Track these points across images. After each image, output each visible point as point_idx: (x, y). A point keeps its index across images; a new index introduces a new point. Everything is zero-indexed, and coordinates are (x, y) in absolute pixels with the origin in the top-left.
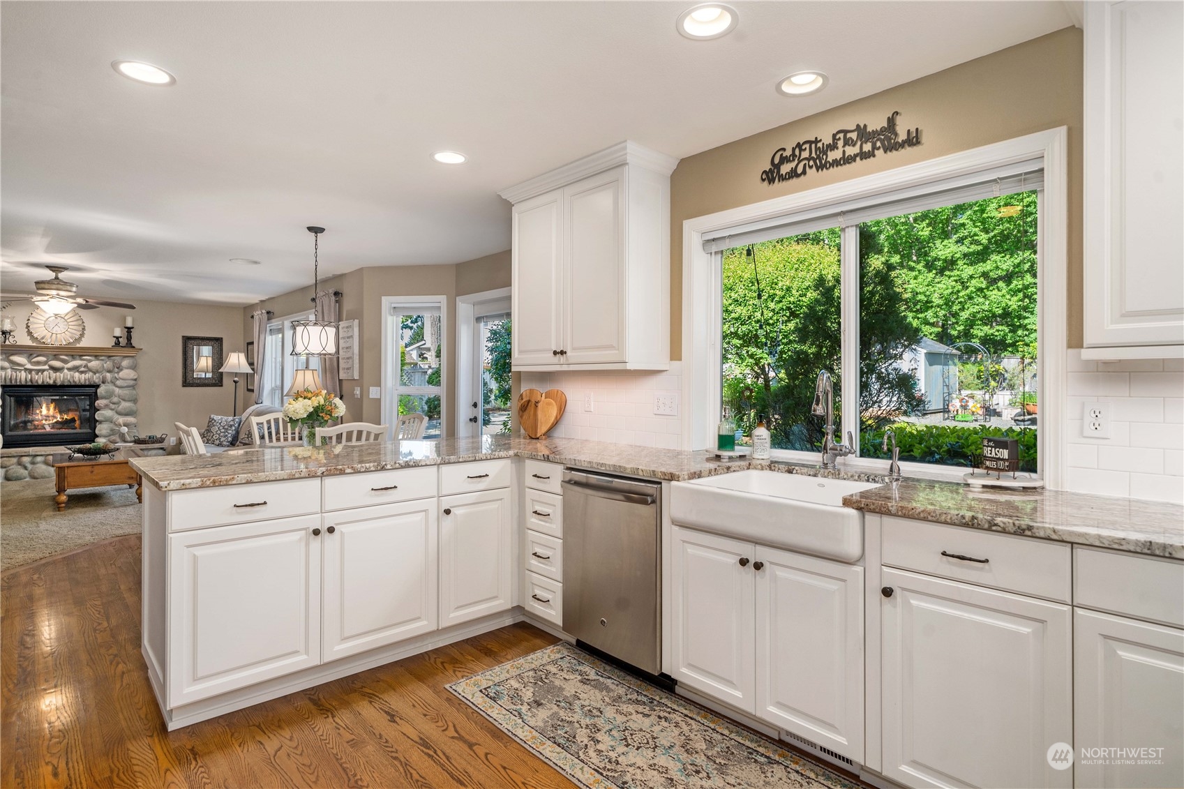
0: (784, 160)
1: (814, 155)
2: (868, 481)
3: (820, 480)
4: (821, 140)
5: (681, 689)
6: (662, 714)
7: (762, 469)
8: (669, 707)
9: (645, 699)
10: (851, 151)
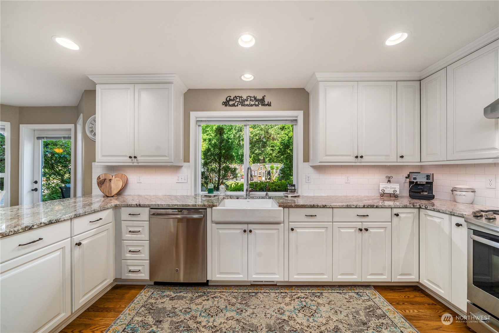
0: (230, 100)
1: (240, 101)
2: (262, 198)
3: (248, 200)
4: (243, 97)
5: (211, 283)
6: (213, 296)
7: (228, 199)
8: (212, 292)
9: (201, 294)
10: (252, 103)
